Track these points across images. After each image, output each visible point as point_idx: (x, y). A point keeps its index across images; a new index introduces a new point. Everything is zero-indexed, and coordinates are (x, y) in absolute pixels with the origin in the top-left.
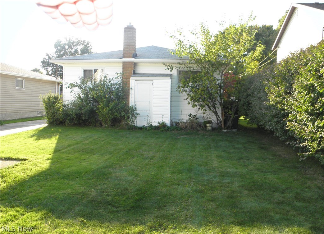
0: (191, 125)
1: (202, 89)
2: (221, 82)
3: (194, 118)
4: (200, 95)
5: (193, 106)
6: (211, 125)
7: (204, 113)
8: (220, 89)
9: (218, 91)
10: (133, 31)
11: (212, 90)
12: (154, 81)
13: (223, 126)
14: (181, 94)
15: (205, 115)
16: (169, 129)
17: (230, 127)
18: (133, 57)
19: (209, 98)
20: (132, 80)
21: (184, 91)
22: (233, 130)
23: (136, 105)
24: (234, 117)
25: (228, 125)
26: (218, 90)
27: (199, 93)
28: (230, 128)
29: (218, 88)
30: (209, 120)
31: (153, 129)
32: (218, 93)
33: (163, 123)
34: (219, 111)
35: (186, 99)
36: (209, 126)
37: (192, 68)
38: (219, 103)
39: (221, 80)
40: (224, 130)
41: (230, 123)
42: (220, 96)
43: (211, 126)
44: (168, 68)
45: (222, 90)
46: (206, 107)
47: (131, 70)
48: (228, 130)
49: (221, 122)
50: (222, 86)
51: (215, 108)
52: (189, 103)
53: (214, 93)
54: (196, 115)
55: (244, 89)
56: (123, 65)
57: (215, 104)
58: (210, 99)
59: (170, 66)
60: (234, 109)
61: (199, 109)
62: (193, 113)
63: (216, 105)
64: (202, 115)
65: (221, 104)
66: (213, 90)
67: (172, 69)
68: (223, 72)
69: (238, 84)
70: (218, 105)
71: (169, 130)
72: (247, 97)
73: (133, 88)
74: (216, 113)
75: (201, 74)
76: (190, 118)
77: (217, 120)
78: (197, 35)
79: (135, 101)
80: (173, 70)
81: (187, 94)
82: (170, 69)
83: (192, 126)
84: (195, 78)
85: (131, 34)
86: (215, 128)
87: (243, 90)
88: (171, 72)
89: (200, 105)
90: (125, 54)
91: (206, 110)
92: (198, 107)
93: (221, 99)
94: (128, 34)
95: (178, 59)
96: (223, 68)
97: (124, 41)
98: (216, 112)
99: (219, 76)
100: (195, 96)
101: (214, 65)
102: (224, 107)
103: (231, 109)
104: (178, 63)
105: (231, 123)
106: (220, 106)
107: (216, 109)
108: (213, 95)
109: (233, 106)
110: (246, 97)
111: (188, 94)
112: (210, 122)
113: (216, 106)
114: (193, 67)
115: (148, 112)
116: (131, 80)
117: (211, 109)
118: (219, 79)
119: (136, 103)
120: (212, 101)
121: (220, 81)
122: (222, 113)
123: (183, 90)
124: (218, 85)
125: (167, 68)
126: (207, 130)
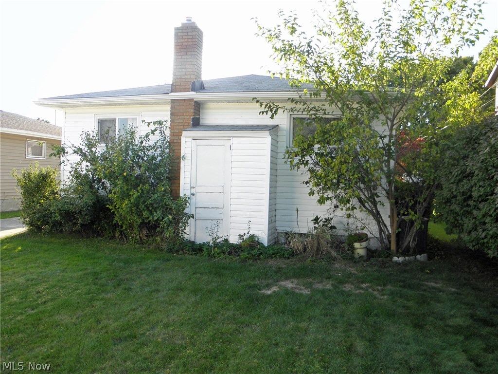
0: (316, 245)
1: (343, 159)
2: (390, 141)
3: (326, 226)
4: (338, 172)
5: (321, 201)
6: (364, 244)
7: (349, 216)
8: (388, 159)
9: (384, 165)
10: (194, 33)
11: (367, 161)
12: (234, 140)
13: (393, 247)
14: (295, 171)
15: (351, 220)
16: (261, 254)
17: (411, 250)
18: (193, 90)
19: (361, 179)
20: (187, 139)
21: (303, 163)
22: (418, 257)
23: (193, 194)
24: (421, 227)
25: (406, 244)
26: (382, 162)
27: (337, 167)
28: (411, 252)
29: (382, 154)
30: (361, 232)
31: (224, 253)
32: (382, 169)
33: (252, 237)
34: (385, 212)
35: (307, 183)
36: (360, 248)
37: (321, 111)
38: (384, 193)
39: (391, 136)
40: (395, 259)
41: (410, 240)
42: (388, 176)
43: (366, 248)
44: (267, 109)
45: (392, 162)
46: (354, 202)
47: (187, 117)
48: (407, 258)
49: (389, 237)
50: (393, 152)
51: (375, 204)
52: (312, 193)
53: (372, 169)
54: (332, 219)
55: (451, 158)
56: (171, 108)
57: (376, 194)
58: (364, 183)
59: (270, 106)
60: (420, 208)
61: (336, 207)
62: (323, 215)
63: (378, 196)
64: (345, 220)
65: (388, 194)
66: (370, 161)
67: (276, 112)
68: (394, 117)
69: (434, 146)
70: (382, 197)
71: (261, 256)
72: (460, 181)
73: (188, 156)
74: (377, 216)
75: (339, 122)
76: (316, 225)
77: (380, 234)
78: (332, 36)
79: (193, 185)
80: (276, 114)
81: (309, 170)
82: (270, 114)
83: (318, 249)
84: (326, 133)
85: (190, 40)
86: (376, 251)
87: (446, 160)
88: (273, 118)
89: (339, 197)
90: (177, 84)
91: (353, 208)
92: (335, 201)
93: (390, 183)
94: (184, 40)
95: (289, 91)
96: (395, 108)
97: (175, 56)
98: (378, 213)
99: (386, 127)
100: (327, 176)
101: (373, 103)
102: (396, 203)
103: (413, 208)
104: (289, 99)
105: (414, 240)
106: (388, 197)
107: (378, 206)
108: (371, 174)
109: (419, 199)
110: (458, 178)
111: (312, 171)
112: (362, 238)
113: (377, 199)
114: (324, 108)
115: (220, 211)
116: (183, 140)
117: (365, 206)
118: (385, 136)
119: (193, 191)
120: (368, 188)
121: (386, 141)
122: (391, 216)
123: (300, 160)
124: (384, 148)
125: (263, 109)
126: (356, 256)
